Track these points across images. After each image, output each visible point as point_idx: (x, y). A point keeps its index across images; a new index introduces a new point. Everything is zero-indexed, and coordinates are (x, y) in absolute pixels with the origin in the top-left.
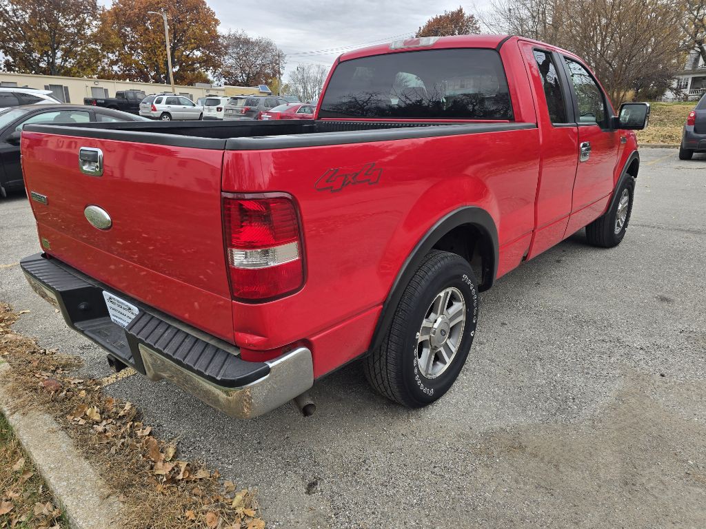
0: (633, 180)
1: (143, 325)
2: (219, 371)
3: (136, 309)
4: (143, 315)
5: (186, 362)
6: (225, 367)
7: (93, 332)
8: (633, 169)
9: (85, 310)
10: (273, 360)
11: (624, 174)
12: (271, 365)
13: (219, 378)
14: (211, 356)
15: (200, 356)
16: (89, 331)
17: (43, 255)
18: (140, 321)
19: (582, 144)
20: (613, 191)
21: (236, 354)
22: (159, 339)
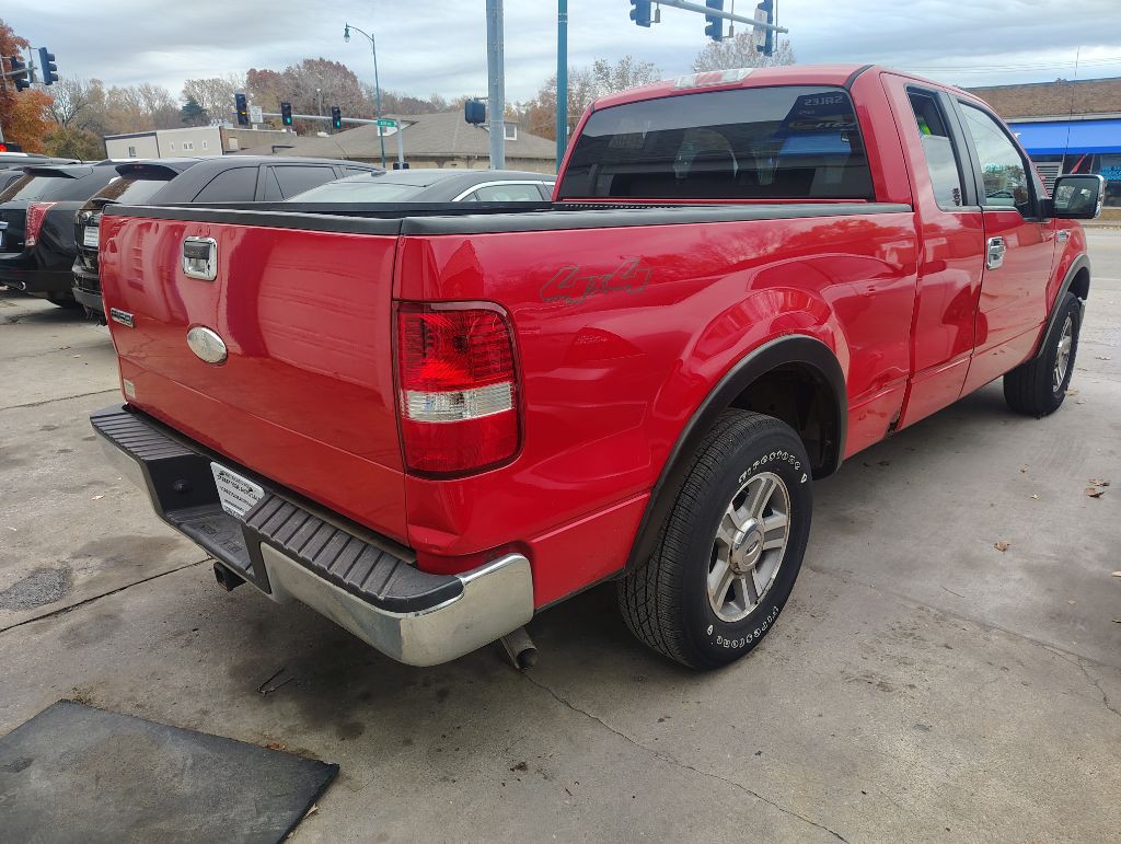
0: (1080, 303)
1: (269, 513)
2: (383, 587)
3: (260, 489)
4: (270, 500)
5: (332, 571)
6: (392, 580)
7: (193, 526)
8: (1080, 284)
9: (182, 492)
10: (469, 572)
11: (1064, 294)
12: (463, 580)
13: (381, 597)
14: (371, 564)
15: (354, 562)
16: (189, 525)
17: (125, 407)
18: (265, 508)
19: (990, 241)
20: (1046, 320)
21: (410, 562)
22: (292, 536)
